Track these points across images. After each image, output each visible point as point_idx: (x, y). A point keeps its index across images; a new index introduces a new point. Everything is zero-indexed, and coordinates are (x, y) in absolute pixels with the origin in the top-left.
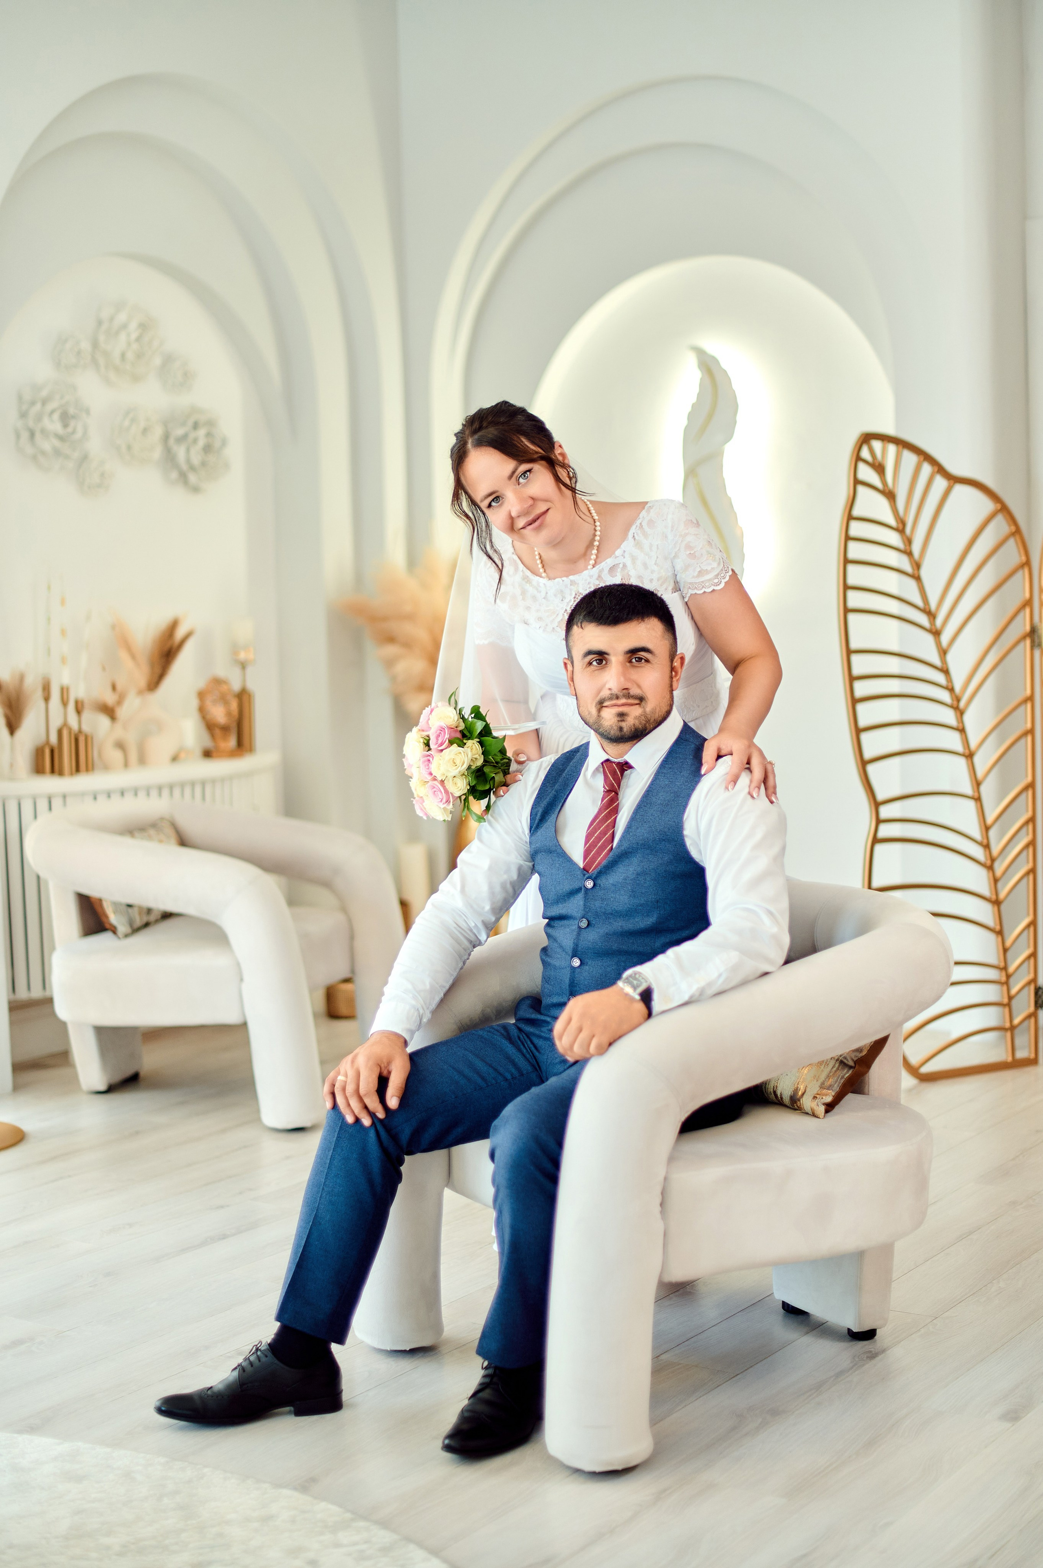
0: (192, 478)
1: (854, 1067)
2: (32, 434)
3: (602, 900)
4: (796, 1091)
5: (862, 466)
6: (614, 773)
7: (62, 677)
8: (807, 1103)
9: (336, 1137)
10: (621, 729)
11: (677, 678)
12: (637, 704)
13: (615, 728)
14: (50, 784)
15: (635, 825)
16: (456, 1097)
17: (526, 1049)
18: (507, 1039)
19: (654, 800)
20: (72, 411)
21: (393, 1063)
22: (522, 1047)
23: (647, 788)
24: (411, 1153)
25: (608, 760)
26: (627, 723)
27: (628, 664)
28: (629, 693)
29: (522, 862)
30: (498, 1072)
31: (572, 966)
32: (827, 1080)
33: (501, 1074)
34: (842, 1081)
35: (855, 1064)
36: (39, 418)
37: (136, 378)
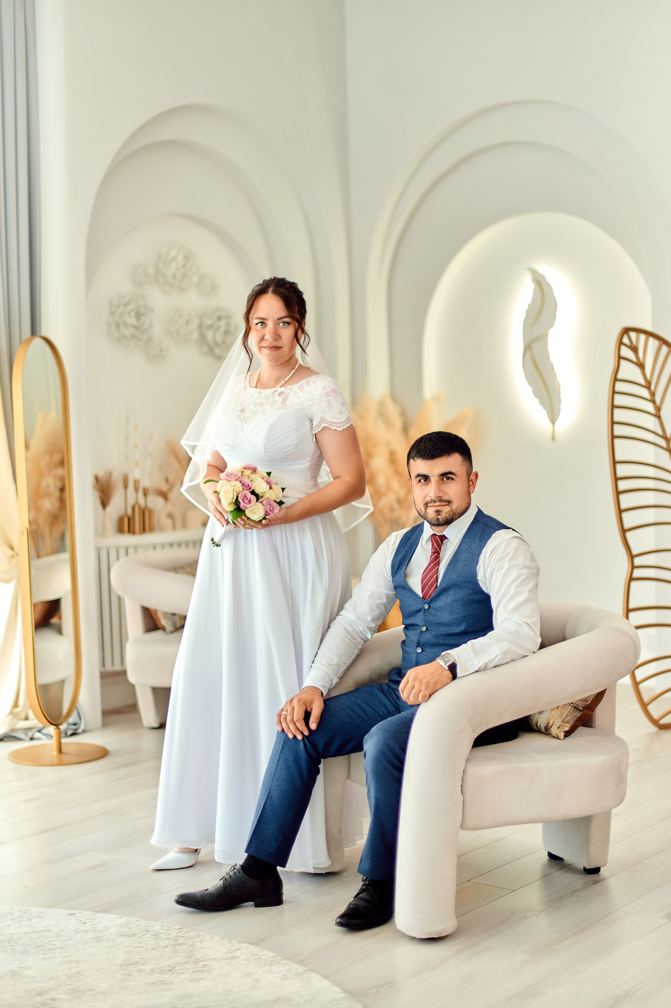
0: (217, 351)
1: (583, 711)
2: (118, 325)
3: (434, 615)
4: (548, 723)
5: (623, 348)
6: (437, 542)
7: (136, 474)
8: (554, 731)
9: (281, 747)
10: (438, 519)
11: (474, 486)
12: (447, 505)
13: (435, 519)
14: (127, 540)
15: (449, 573)
16: (351, 725)
17: (392, 698)
18: (381, 692)
19: (460, 558)
20: (142, 310)
21: (314, 703)
22: (390, 696)
23: (456, 551)
24: (325, 757)
25: (434, 534)
26: (441, 516)
27: (441, 481)
28: (442, 499)
29: (388, 592)
30: (375, 711)
31: (417, 652)
32: (566, 718)
33: (377, 712)
34: (575, 719)
35: (583, 709)
36: (122, 315)
37: (182, 290)
